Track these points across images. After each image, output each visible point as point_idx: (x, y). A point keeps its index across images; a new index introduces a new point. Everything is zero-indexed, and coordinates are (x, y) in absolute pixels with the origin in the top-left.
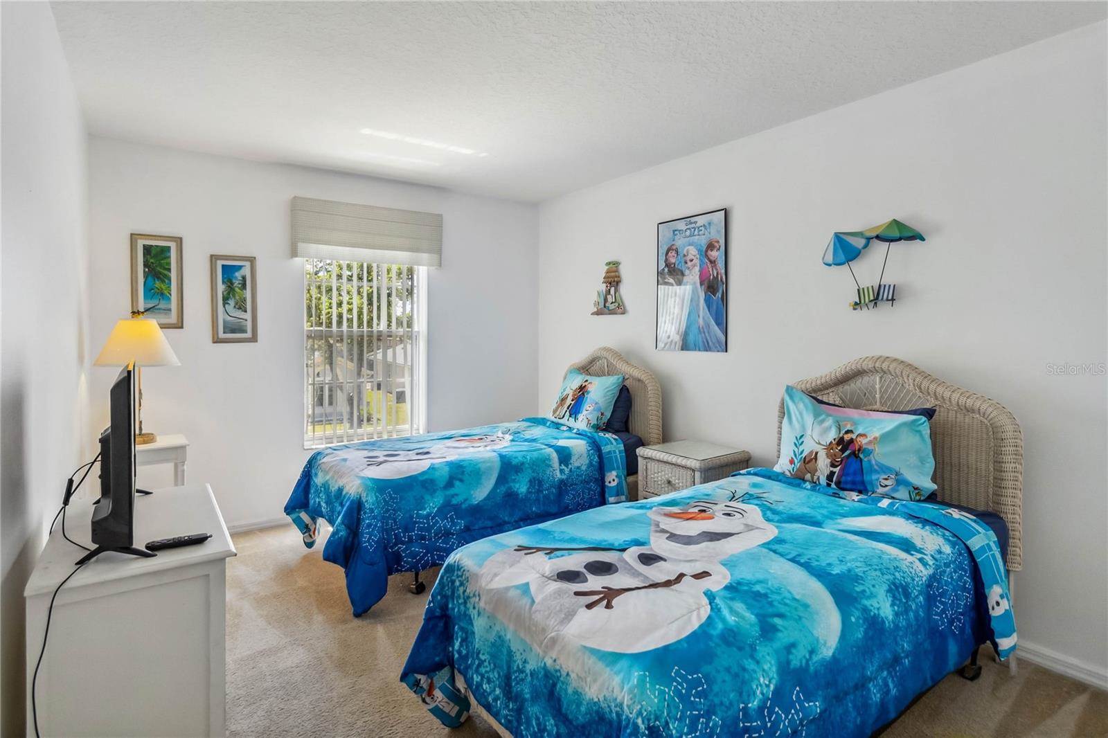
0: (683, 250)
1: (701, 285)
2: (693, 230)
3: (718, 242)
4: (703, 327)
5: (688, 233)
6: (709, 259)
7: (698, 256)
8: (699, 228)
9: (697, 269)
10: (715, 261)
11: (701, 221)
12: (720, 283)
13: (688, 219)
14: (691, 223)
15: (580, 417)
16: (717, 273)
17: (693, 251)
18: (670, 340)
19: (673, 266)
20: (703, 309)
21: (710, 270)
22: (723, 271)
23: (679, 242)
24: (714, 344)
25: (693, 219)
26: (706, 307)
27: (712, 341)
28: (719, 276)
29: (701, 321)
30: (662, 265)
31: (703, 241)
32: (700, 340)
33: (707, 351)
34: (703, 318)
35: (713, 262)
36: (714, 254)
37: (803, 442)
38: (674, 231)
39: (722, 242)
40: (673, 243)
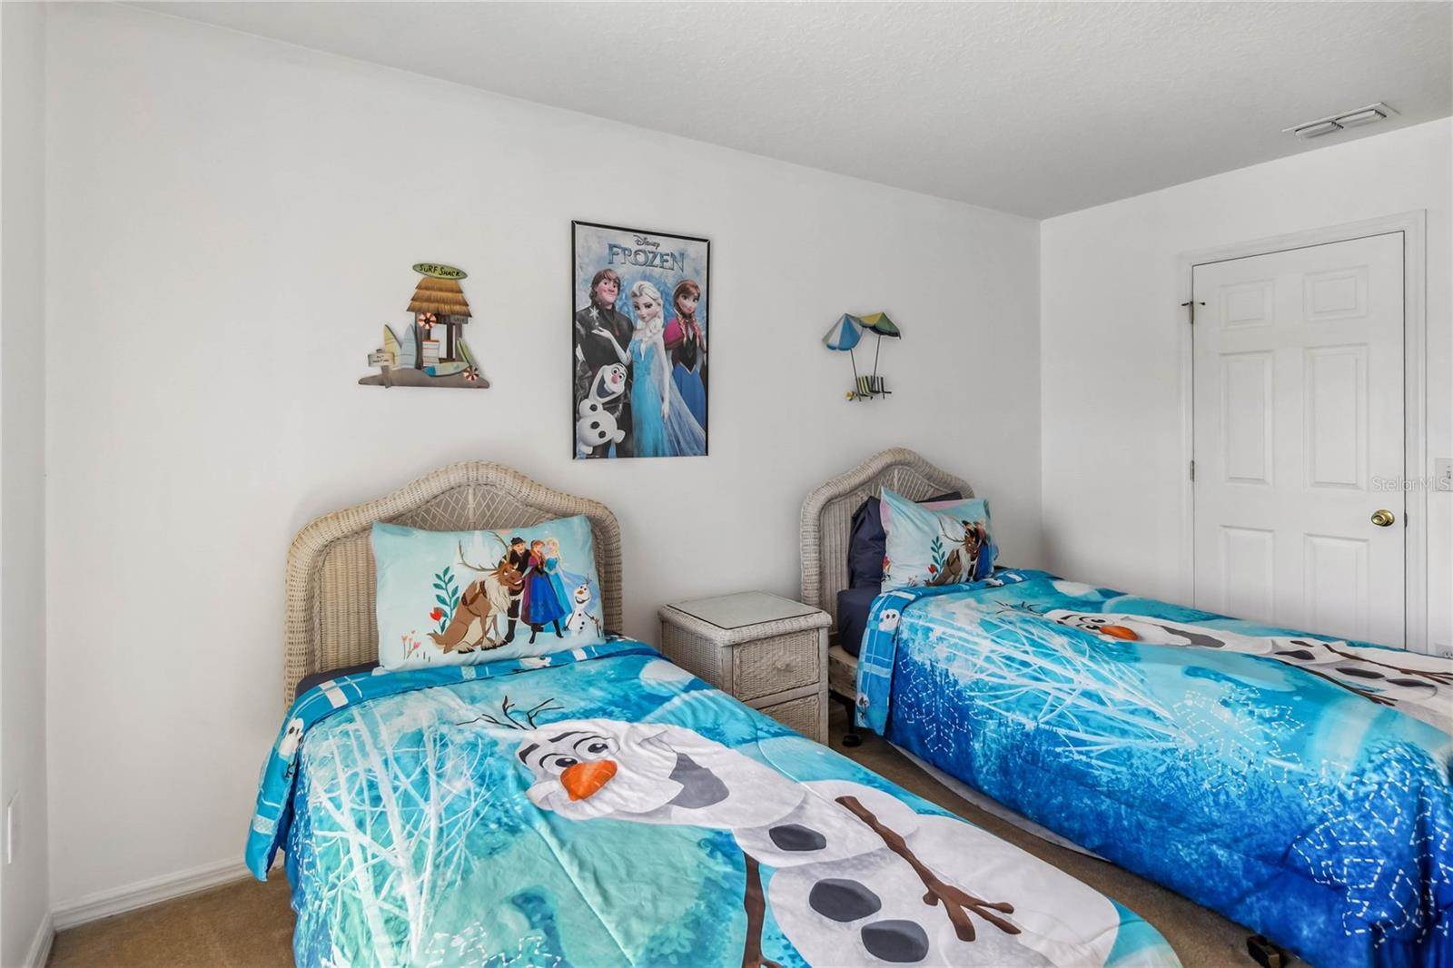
0: (632, 284)
1: (666, 349)
2: (651, 255)
3: (696, 287)
4: (669, 417)
5: (641, 258)
6: (679, 310)
7: (661, 302)
8: (662, 256)
9: (659, 322)
10: (690, 316)
11: (666, 246)
12: (699, 351)
13: (642, 236)
14: (648, 244)
15: (573, 621)
16: (695, 336)
17: (650, 292)
18: (605, 440)
19: (610, 307)
20: (671, 388)
21: (683, 329)
22: (704, 333)
23: (623, 269)
24: (688, 443)
25: (651, 239)
26: (675, 387)
27: (685, 440)
28: (698, 339)
29: (666, 407)
30: (584, 302)
31: (671, 281)
32: (666, 438)
33: (677, 455)
34: (671, 403)
35: (688, 317)
36: (689, 304)
37: (941, 544)
38: (611, 247)
39: (703, 288)
40: (610, 266)
